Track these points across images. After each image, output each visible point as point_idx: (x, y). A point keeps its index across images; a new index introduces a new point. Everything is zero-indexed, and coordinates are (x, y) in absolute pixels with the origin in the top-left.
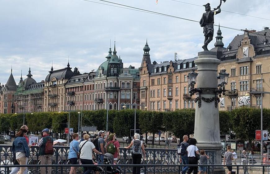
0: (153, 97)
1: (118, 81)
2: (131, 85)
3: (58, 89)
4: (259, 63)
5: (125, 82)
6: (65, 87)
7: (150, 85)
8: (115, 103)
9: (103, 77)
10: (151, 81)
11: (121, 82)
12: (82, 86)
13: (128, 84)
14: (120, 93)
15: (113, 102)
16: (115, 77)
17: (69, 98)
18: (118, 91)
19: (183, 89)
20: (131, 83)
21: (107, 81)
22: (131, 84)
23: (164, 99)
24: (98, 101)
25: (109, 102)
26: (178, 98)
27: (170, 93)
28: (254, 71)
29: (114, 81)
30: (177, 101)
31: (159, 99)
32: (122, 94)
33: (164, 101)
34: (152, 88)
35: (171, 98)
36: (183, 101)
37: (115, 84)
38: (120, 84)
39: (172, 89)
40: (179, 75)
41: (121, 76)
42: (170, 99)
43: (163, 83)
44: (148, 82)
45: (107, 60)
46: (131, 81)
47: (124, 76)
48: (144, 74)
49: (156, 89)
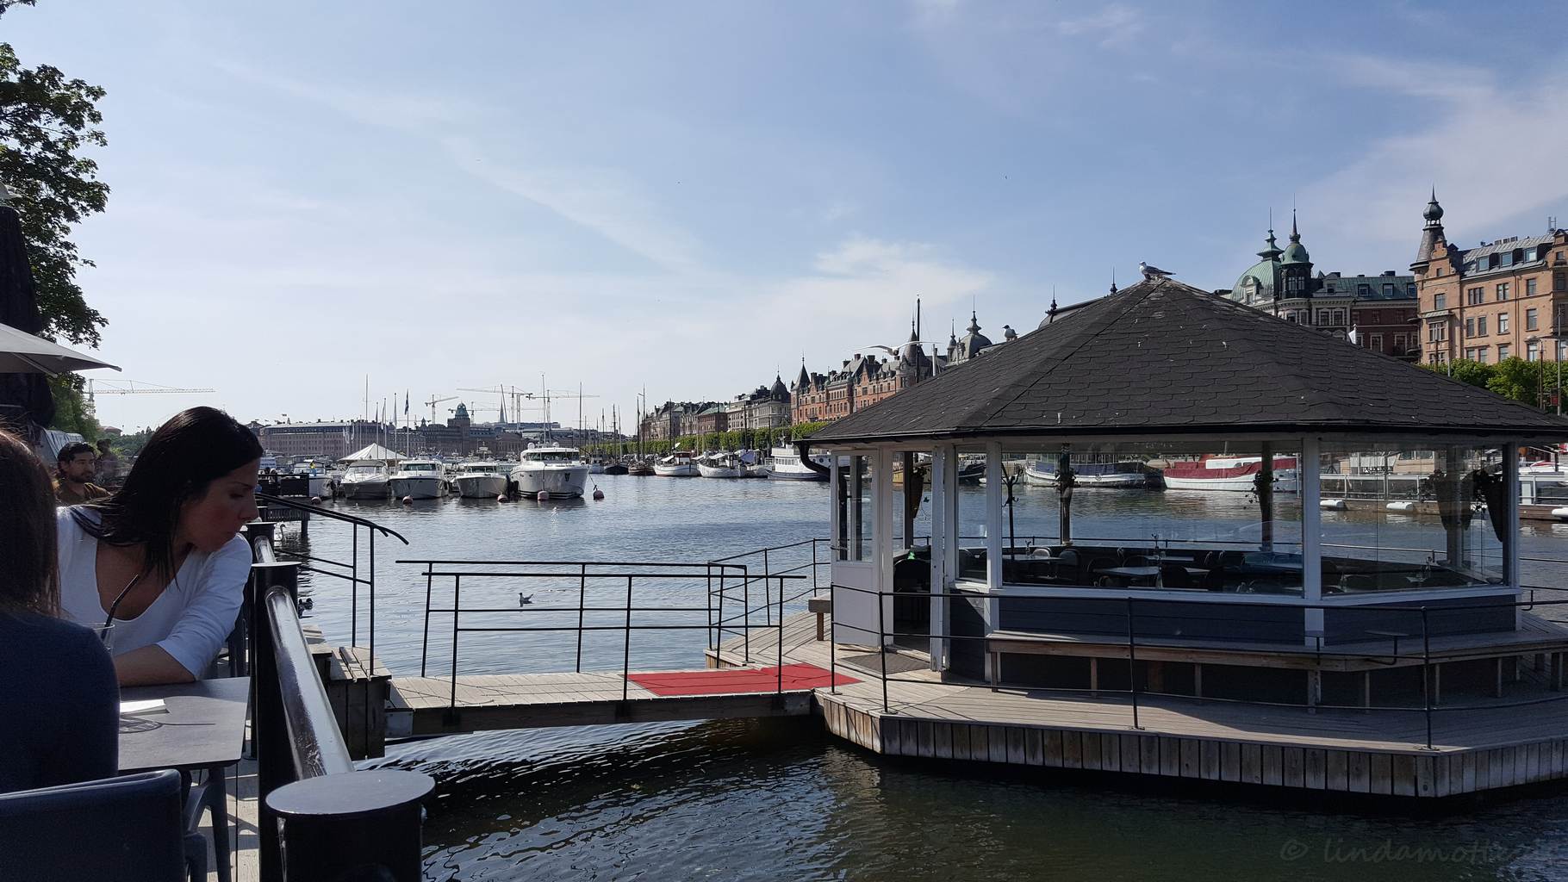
0: (1477, 334)
1: (1310, 310)
2: (1346, 318)
5: (1330, 311)
9: (1261, 302)
10: (1466, 292)
11: (1320, 311)
13: (1338, 317)
16: (1303, 300)
20: (1346, 312)
21: (1277, 311)
22: (1345, 315)
29: (1298, 310)
33: (1532, 342)
37: (1303, 315)
38: (1317, 316)
41: (1319, 295)
43: (1523, 294)
44: (1457, 298)
45: (1263, 260)
46: (1346, 308)
47: (1326, 295)
48: (1438, 278)
49: (1490, 313)
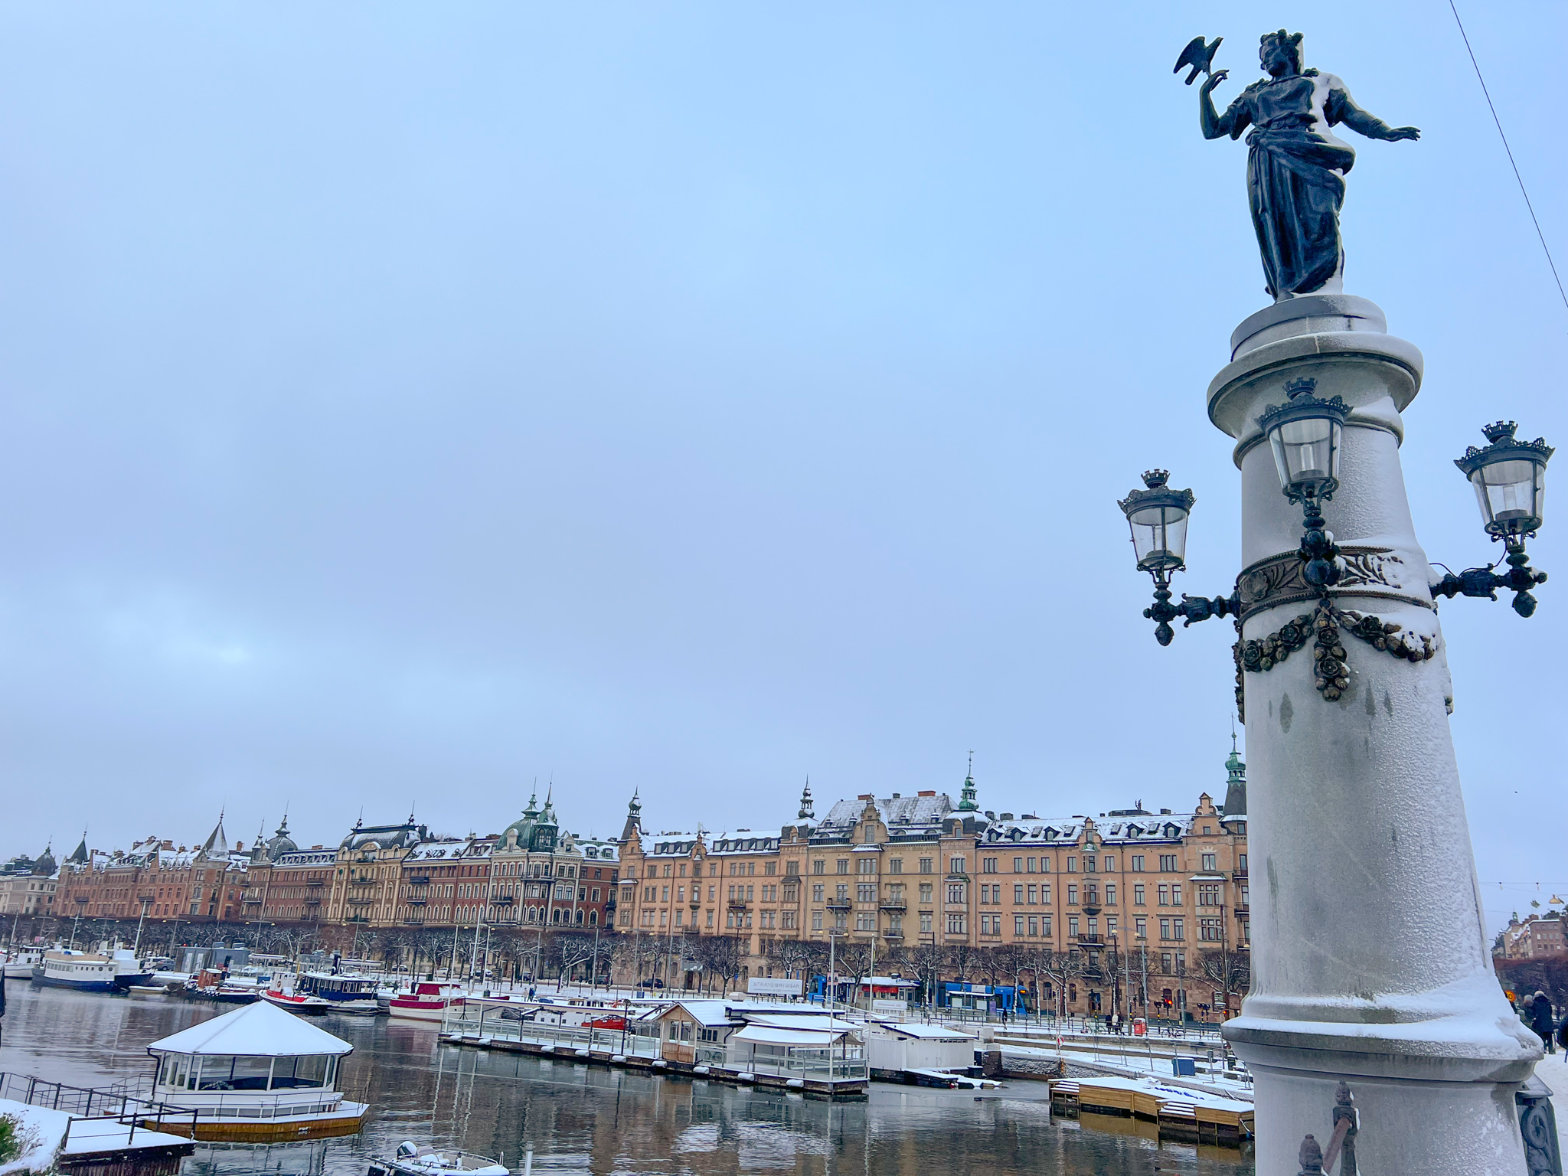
0: (650, 899)
1: (552, 863)
2: (576, 873)
3: (379, 868)
4: (896, 855)
5: (566, 865)
6: (402, 865)
7: (645, 875)
8: (543, 906)
9: (518, 851)
10: (646, 868)
11: (559, 865)
12: (455, 867)
13: (572, 870)
14: (555, 885)
15: (538, 904)
16: (548, 854)
17: (409, 890)
18: (549, 883)
19: (726, 888)
20: (577, 868)
21: (529, 862)
22: (577, 871)
23: (679, 906)
24: (498, 901)
25: (528, 905)
26: (715, 906)
27: (696, 894)
28: (887, 868)
29: (543, 862)
30: (710, 911)
31: (667, 905)
32: (559, 889)
33: (679, 911)
34: (647, 883)
35: (697, 904)
36: (724, 914)
37: (547, 867)
38: (556, 869)
39: (700, 888)
40: (719, 862)
41: (559, 853)
42: (695, 908)
43: (677, 874)
44: (641, 871)
45: (525, 818)
46: (578, 865)
47: (565, 853)
48: (632, 853)
49: (659, 884)
